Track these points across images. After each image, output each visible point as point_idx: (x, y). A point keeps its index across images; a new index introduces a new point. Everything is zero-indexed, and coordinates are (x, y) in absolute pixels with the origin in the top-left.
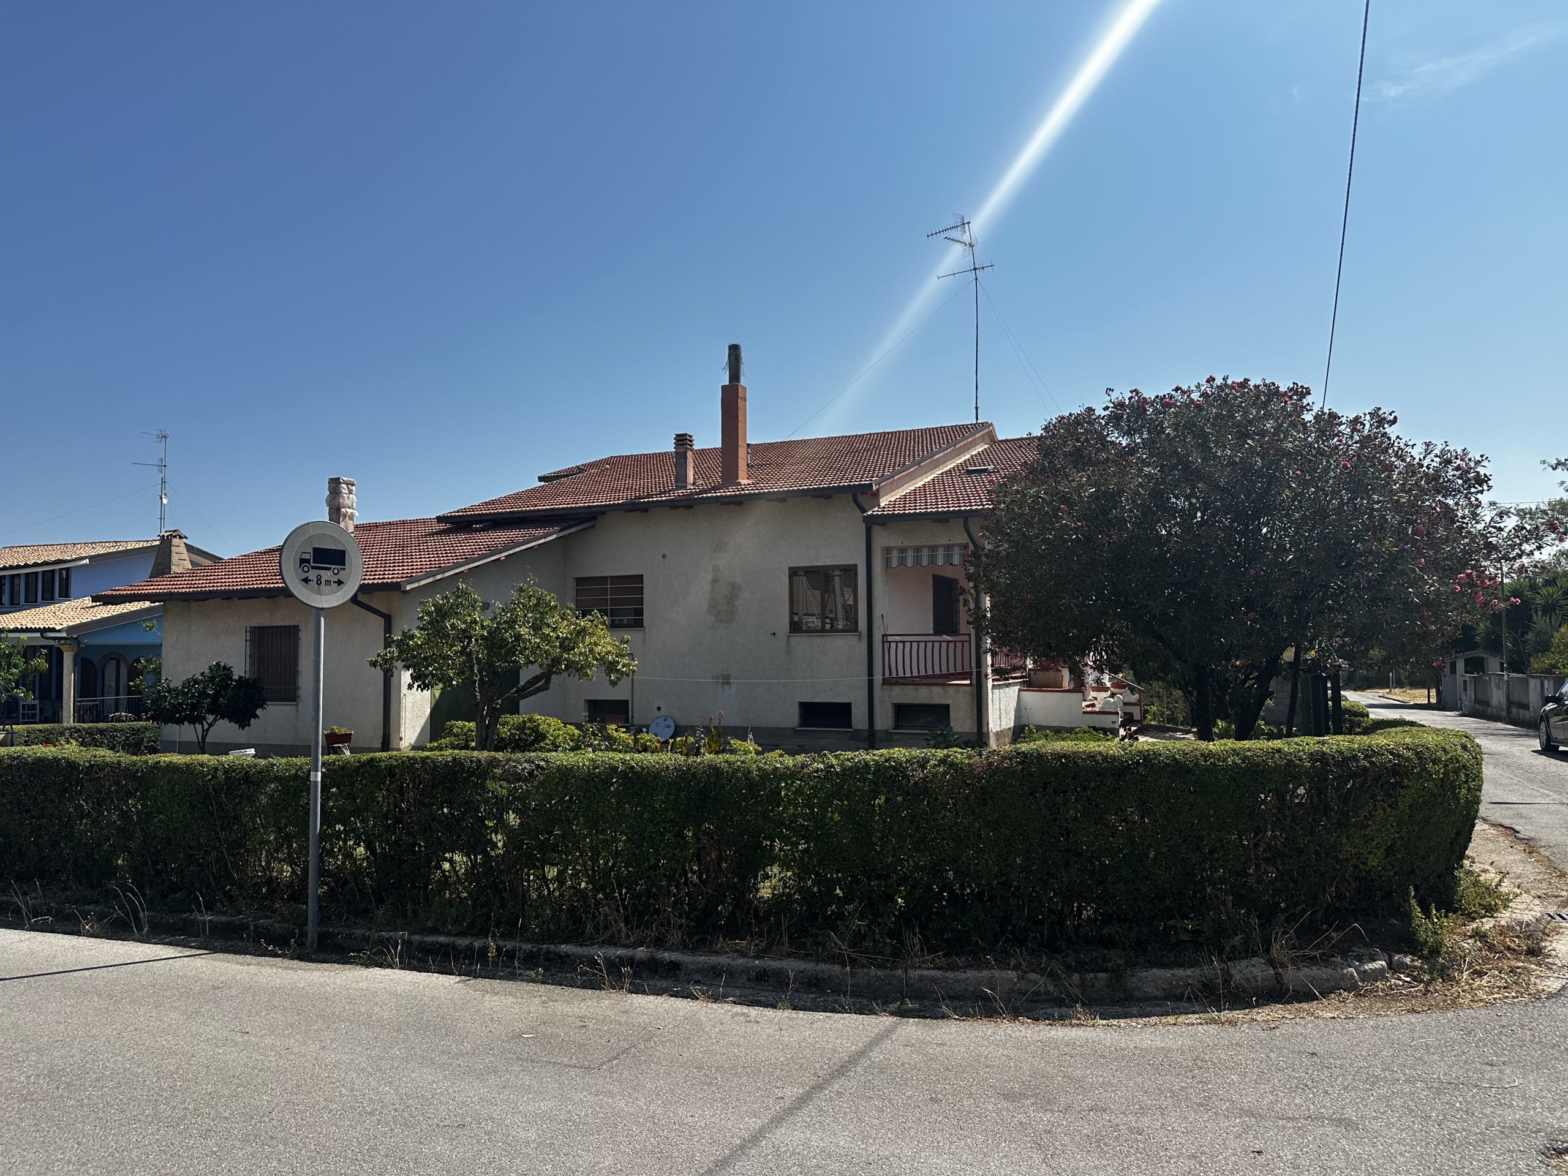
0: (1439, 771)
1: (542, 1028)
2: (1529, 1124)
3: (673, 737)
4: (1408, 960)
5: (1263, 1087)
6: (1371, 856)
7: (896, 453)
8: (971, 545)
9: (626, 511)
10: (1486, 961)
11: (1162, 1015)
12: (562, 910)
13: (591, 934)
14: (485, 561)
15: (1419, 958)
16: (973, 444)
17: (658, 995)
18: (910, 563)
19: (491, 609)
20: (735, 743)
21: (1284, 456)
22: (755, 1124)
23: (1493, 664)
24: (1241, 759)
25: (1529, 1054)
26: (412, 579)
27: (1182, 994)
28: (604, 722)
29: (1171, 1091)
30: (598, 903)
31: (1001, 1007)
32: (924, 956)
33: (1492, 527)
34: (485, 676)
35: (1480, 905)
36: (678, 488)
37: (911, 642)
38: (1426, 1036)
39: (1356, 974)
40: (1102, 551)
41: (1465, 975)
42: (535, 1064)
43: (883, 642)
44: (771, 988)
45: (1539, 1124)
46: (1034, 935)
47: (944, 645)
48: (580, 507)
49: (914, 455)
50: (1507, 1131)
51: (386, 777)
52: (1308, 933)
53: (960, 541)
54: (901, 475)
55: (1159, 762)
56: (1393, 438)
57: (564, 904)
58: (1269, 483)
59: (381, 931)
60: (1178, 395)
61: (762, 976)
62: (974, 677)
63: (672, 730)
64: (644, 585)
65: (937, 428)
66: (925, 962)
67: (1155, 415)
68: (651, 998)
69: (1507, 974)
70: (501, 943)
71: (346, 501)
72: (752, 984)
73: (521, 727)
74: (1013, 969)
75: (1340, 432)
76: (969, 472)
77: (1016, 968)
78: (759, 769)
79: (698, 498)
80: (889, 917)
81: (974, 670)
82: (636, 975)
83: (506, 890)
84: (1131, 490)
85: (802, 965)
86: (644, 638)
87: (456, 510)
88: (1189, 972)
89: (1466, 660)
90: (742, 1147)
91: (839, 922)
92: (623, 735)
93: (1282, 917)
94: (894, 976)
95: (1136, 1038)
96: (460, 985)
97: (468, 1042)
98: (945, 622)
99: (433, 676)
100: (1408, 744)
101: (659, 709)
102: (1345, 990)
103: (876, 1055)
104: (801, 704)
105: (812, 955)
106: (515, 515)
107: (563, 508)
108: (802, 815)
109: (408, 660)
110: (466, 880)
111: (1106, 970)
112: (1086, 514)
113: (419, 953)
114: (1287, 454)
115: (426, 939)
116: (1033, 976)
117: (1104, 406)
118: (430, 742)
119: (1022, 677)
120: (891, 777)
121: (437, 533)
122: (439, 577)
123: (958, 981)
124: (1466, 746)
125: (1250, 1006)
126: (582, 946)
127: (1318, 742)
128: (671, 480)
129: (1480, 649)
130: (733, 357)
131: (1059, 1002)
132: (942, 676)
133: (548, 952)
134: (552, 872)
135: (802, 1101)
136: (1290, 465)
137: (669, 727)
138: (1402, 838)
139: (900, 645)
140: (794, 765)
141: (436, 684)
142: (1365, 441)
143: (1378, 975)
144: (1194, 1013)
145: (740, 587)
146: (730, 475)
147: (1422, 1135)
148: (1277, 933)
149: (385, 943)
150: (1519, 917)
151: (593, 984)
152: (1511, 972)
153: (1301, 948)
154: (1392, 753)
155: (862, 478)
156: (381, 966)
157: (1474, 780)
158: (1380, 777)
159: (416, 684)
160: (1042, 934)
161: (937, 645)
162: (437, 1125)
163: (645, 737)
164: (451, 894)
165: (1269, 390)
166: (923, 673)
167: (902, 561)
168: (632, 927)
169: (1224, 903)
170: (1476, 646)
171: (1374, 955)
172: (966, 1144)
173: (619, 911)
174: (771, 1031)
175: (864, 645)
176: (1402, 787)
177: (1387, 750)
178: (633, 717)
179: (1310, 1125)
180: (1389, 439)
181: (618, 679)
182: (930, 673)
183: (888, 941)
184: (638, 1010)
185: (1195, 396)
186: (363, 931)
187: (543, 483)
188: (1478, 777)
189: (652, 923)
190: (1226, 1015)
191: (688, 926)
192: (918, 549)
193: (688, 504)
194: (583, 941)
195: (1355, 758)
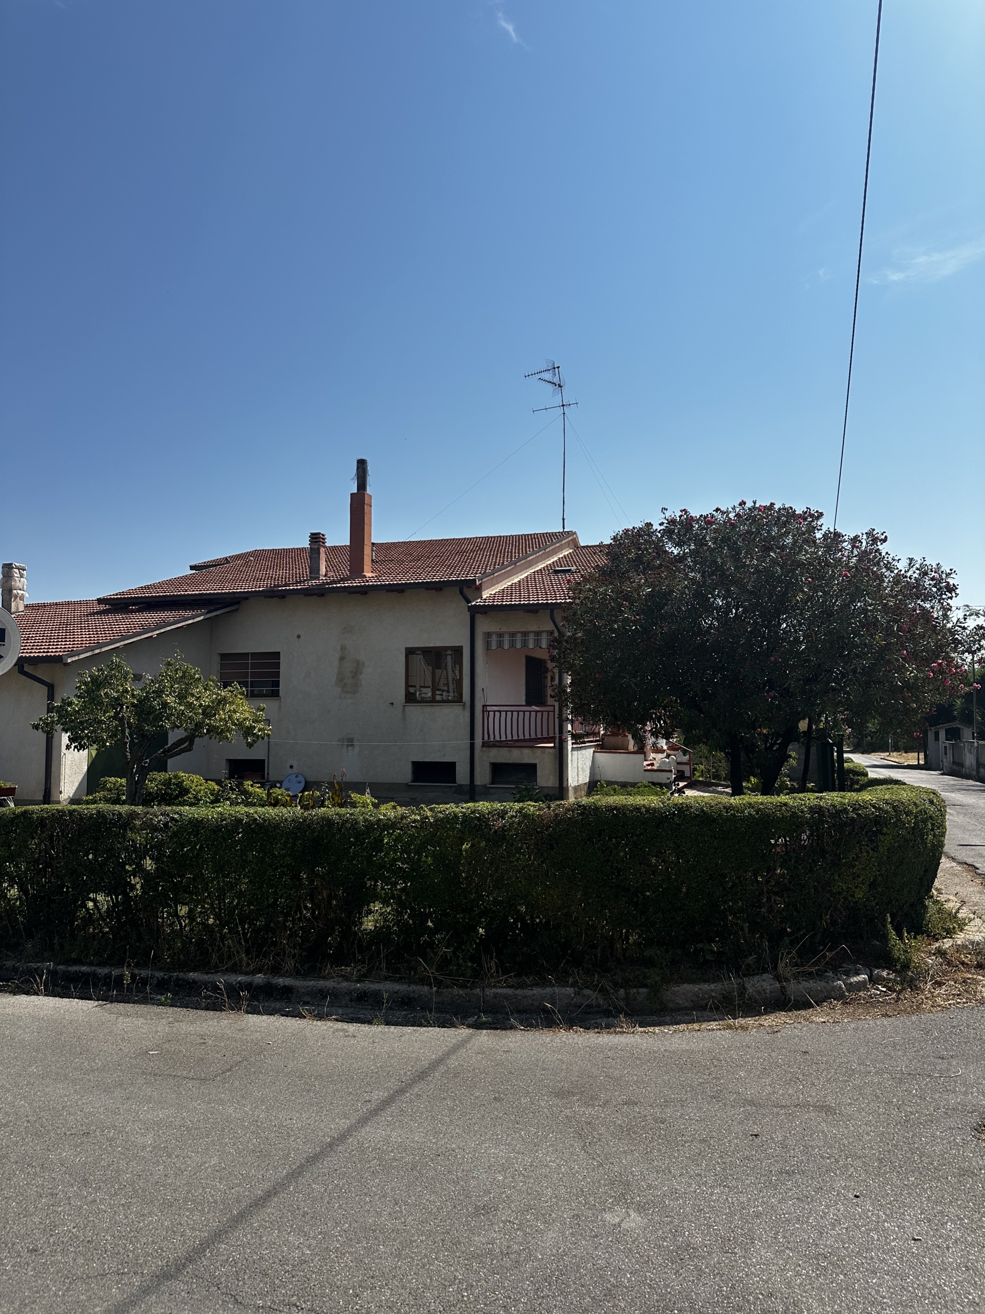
0: (910, 821)
1: (167, 1046)
2: (967, 1106)
3: (303, 792)
4: (885, 974)
5: (764, 1080)
6: (857, 890)
7: (497, 555)
8: (556, 631)
9: (266, 597)
10: (945, 973)
11: (690, 1023)
12: (191, 942)
13: (216, 963)
14: (139, 638)
15: (893, 972)
16: (560, 549)
17: (271, 1014)
18: (506, 646)
19: (143, 680)
20: (355, 796)
21: (799, 566)
22: (344, 1124)
23: (967, 734)
24: (755, 811)
25: (972, 1049)
26: (72, 653)
27: (707, 1005)
28: (242, 778)
29: (691, 1086)
30: (223, 938)
31: (559, 1019)
32: (499, 977)
33: (959, 626)
34: (136, 738)
35: (943, 928)
36: (312, 578)
37: (506, 712)
38: (894, 1035)
39: (843, 986)
40: (655, 639)
41: (929, 986)
42: (158, 1077)
43: (483, 711)
44: (370, 1007)
45: (974, 1106)
46: (589, 957)
47: (533, 714)
48: (225, 593)
49: (511, 556)
50: (949, 1112)
51: (37, 827)
52: (807, 953)
53: (547, 629)
54: (500, 573)
55: (690, 813)
56: (883, 554)
57: (193, 938)
58: (786, 587)
59: (29, 962)
60: (718, 516)
61: (362, 998)
62: (557, 741)
63: (302, 786)
64: (281, 661)
65: (531, 535)
66: (499, 982)
67: (700, 530)
68: (265, 1017)
69: (961, 984)
70: (136, 971)
71: (18, 584)
72: (353, 1004)
73: (167, 783)
74: (571, 986)
75: (843, 547)
76: (556, 572)
77: (574, 985)
78: (365, 820)
79: (329, 588)
80: (471, 945)
81: (557, 735)
82: (254, 997)
83: (142, 926)
84: (679, 591)
85: (397, 987)
86: (280, 707)
87: (115, 593)
88: (712, 986)
89: (946, 730)
90: (331, 1145)
91: (428, 950)
92: (258, 790)
93: (787, 940)
94: (473, 994)
95: (666, 1043)
96: (97, 1009)
97: (99, 1059)
98: (535, 695)
99: (89, 738)
100: (887, 800)
101: (291, 767)
102: (835, 999)
103: (453, 1062)
104: (414, 763)
105: (405, 978)
106: (167, 599)
107: (210, 594)
108: (399, 859)
109: (67, 724)
110: (108, 917)
111: (646, 986)
112: (643, 609)
113: (62, 981)
114: (800, 564)
115: (70, 969)
116: (587, 992)
117: (660, 522)
118: (87, 796)
119: (596, 741)
120: (476, 826)
121: (97, 613)
122: (97, 651)
123: (525, 997)
124: (933, 801)
125: (760, 1014)
126: (207, 973)
127: (817, 798)
128: (306, 572)
129: (957, 722)
130: (360, 469)
131: (608, 1014)
132: (530, 740)
133: (178, 979)
134: (183, 910)
135: (386, 1103)
136: (803, 573)
137: (300, 782)
138: (881, 875)
139: (497, 714)
140: (395, 817)
141: (91, 745)
142: (863, 555)
143: (861, 986)
144: (715, 1020)
145: (363, 663)
146: (357, 569)
147: (884, 1118)
148: (783, 953)
149: (32, 973)
150: (971, 937)
151: (215, 1006)
152: (963, 982)
153: (802, 965)
154: (874, 807)
155: (468, 574)
156: (27, 993)
157: (939, 828)
158: (865, 826)
159: (74, 745)
160: (596, 956)
161: (527, 714)
162: (65, 1134)
163: (277, 791)
164: (94, 929)
165: (788, 513)
166: (515, 738)
167: (500, 644)
168: (252, 957)
169: (742, 929)
170: (954, 719)
171: (858, 970)
172: (521, 1136)
173: (241, 943)
174: (366, 1044)
175: (467, 713)
176: (882, 834)
177: (870, 804)
178: (268, 774)
179: (798, 1111)
180: (880, 554)
181: (254, 741)
182: (521, 737)
183: (469, 964)
184: (252, 1028)
185: (732, 515)
186: (13, 962)
187: (194, 571)
188: (942, 826)
189: (269, 953)
190: (742, 1021)
191: (300, 955)
192: (513, 635)
193: (320, 593)
194: (209, 969)
195: (845, 811)
